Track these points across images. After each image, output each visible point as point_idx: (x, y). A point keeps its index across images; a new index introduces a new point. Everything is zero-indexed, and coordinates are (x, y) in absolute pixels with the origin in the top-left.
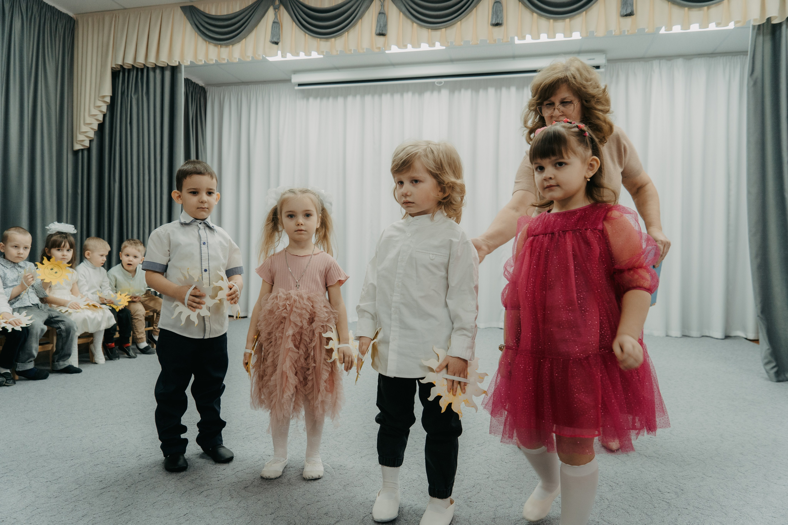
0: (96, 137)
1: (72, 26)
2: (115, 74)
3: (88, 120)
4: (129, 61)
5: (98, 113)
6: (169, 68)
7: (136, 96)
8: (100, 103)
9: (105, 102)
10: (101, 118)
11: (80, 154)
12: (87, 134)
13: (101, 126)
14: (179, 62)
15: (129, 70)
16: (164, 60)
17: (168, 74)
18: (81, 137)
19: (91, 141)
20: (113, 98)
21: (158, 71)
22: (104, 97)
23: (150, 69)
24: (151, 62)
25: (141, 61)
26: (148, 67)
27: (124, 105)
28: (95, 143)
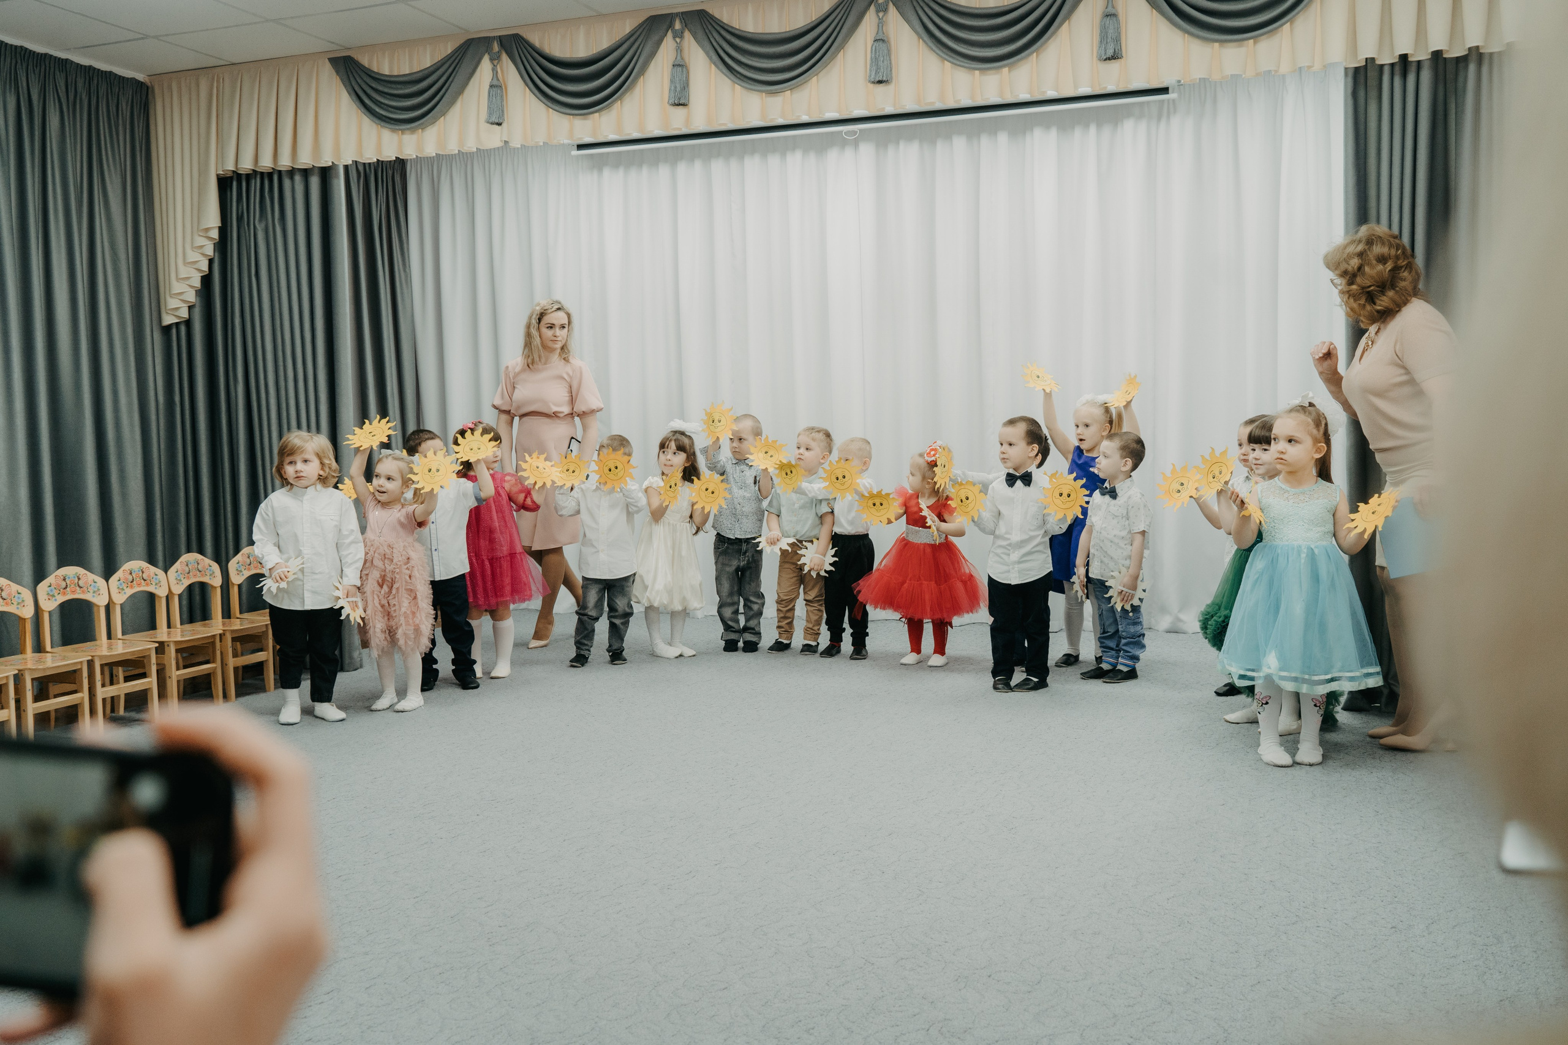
0: (198, 299)
1: (144, 98)
2: (224, 183)
3: (184, 271)
4: (247, 165)
5: (200, 258)
6: (316, 171)
7: (263, 225)
8: (201, 241)
9: (210, 238)
10: (205, 267)
11: (174, 331)
12: (182, 297)
13: (207, 280)
14: (333, 162)
15: (248, 176)
16: (305, 160)
17: (315, 182)
18: (172, 303)
19: (190, 308)
20: (223, 230)
21: (298, 178)
22: (207, 230)
23: (283, 173)
24: (285, 163)
25: (266, 163)
26: (280, 172)
27: (243, 242)
28: (198, 311)
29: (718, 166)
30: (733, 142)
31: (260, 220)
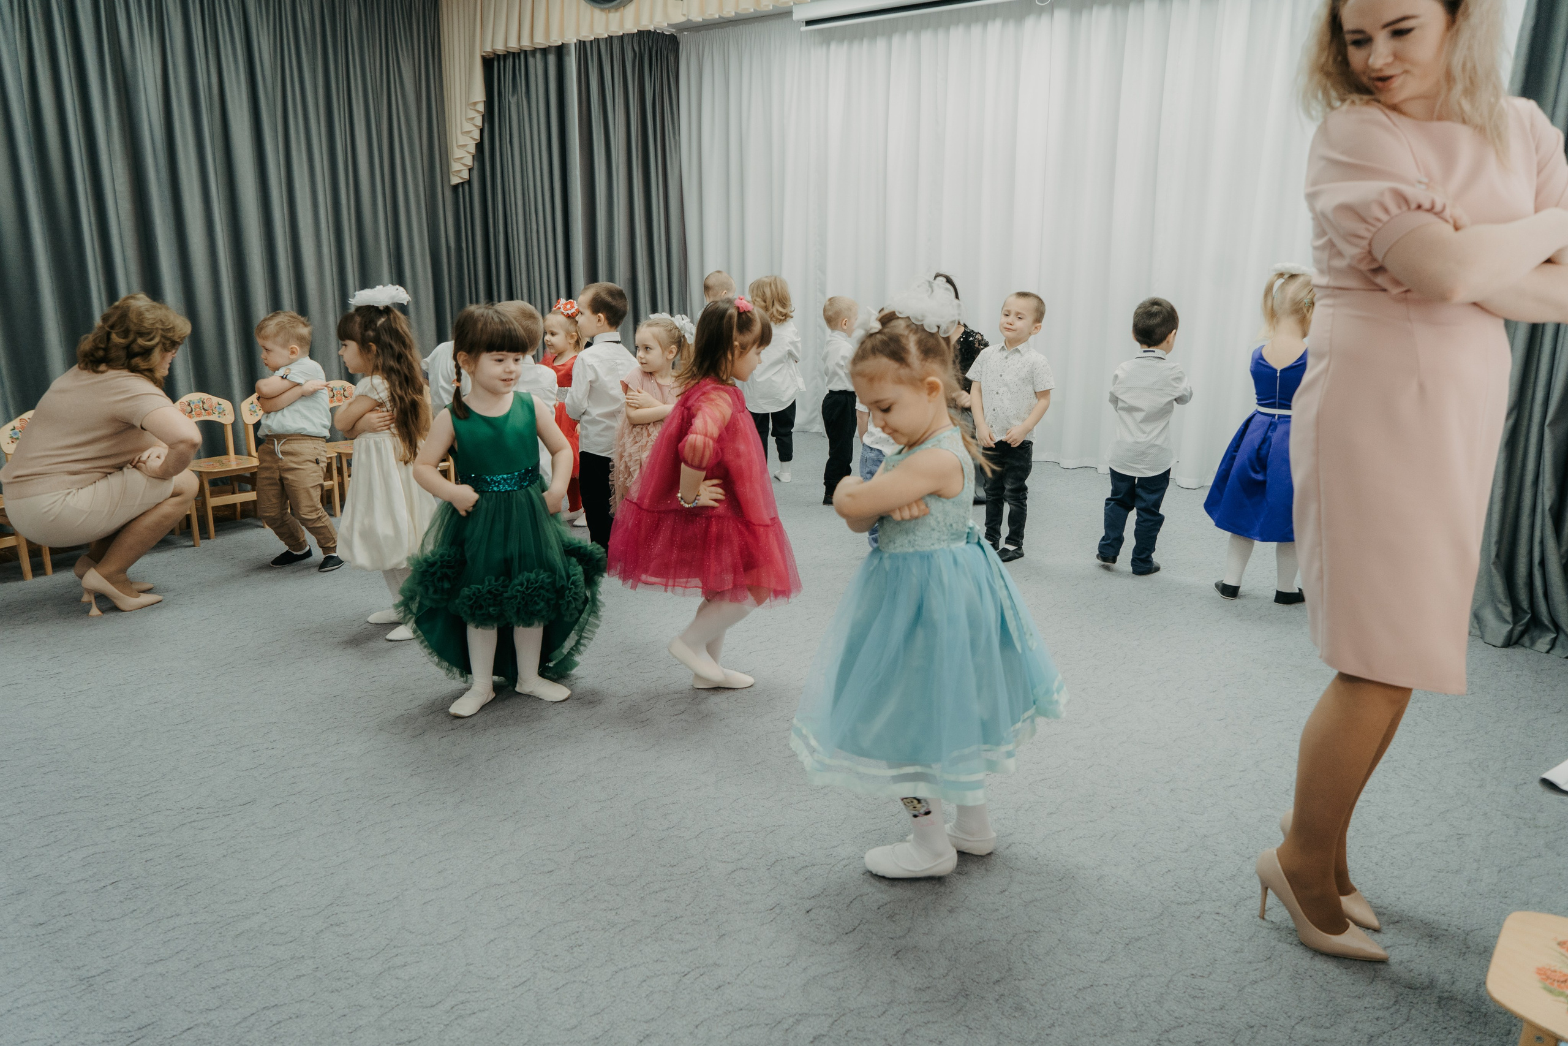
0: (475, 163)
2: (488, 63)
3: (462, 140)
4: (500, 48)
5: (473, 128)
6: (553, 49)
7: (515, 98)
8: (472, 114)
9: (479, 112)
10: (477, 136)
11: (461, 189)
12: (462, 162)
13: (480, 146)
14: (562, 42)
15: (505, 56)
16: (540, 41)
17: (552, 59)
18: (456, 166)
19: (470, 170)
21: (538, 56)
22: (475, 104)
23: (528, 52)
24: (526, 44)
25: (513, 45)
26: (526, 51)
27: (502, 114)
28: (475, 173)
29: (926, 37)
30: (942, 12)
31: (513, 95)
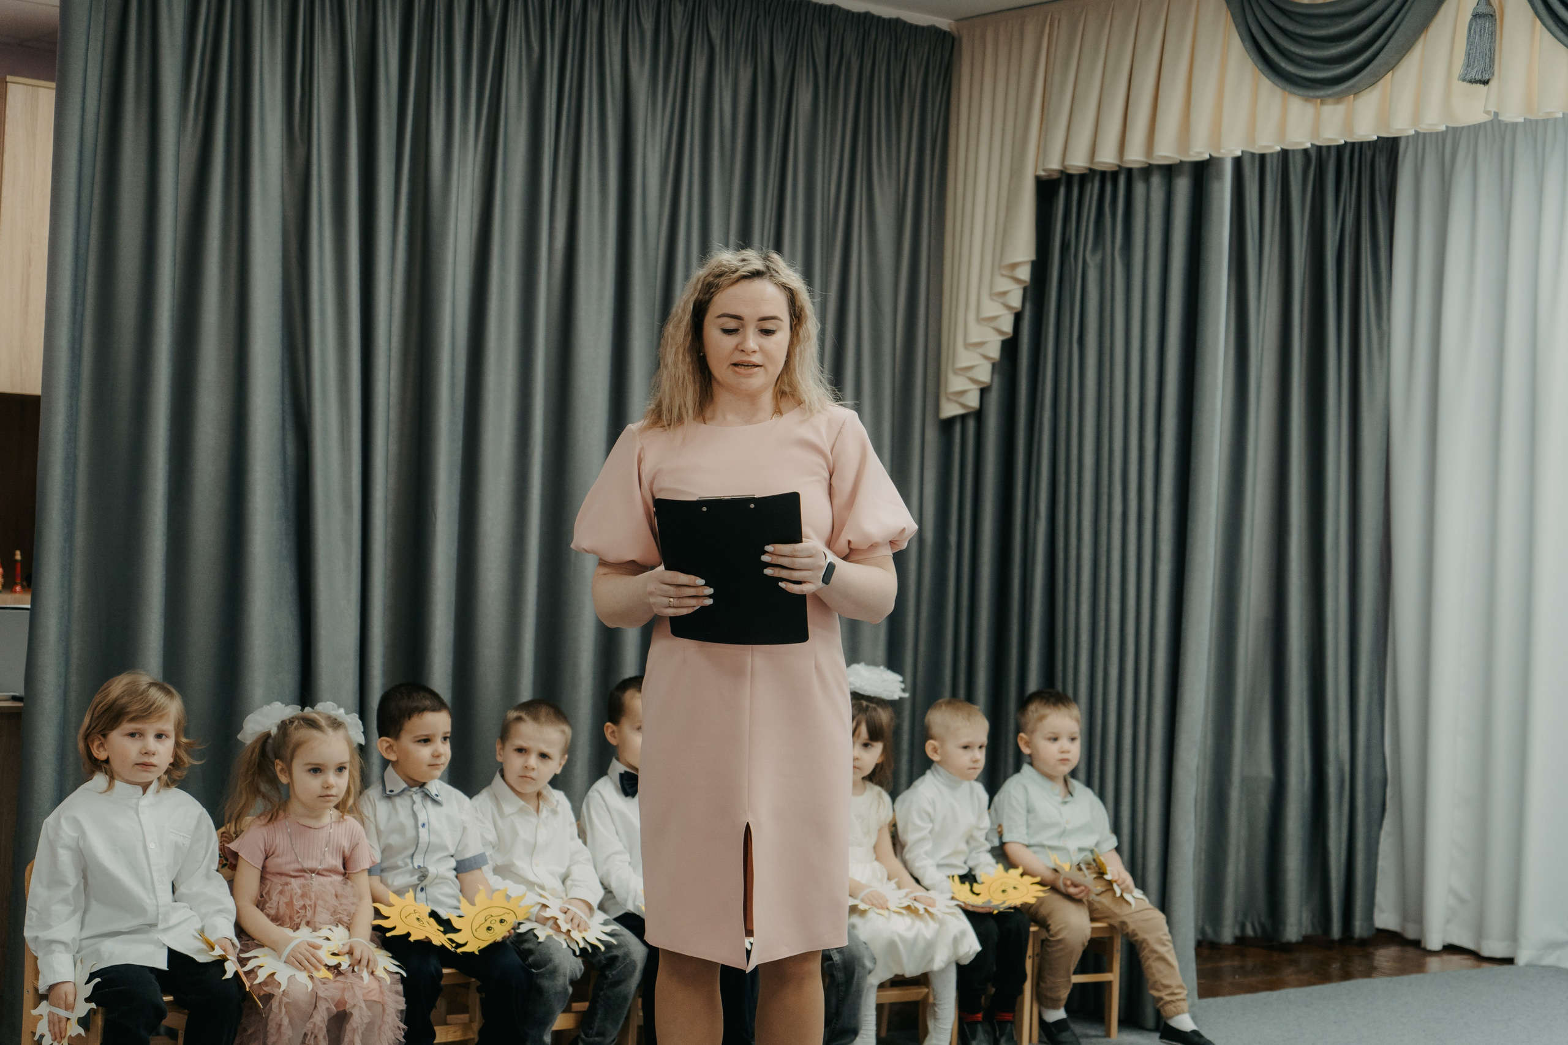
0: (996, 378)
1: (947, 56)
2: (1047, 190)
3: (976, 333)
4: (1078, 162)
5: (1001, 311)
6: (1187, 169)
7: (1098, 257)
8: (1004, 284)
9: (1018, 281)
10: (1007, 326)
11: (958, 428)
12: (971, 374)
13: (1010, 347)
14: (1210, 155)
15: (1082, 179)
16: (1166, 152)
17: (1183, 186)
18: (956, 383)
19: (984, 391)
20: (1040, 267)
21: (1156, 180)
22: (1014, 266)
23: (1135, 174)
24: (1135, 157)
25: (1107, 158)
26: (1130, 171)
27: (1067, 286)
28: (994, 397)
31: (1094, 250)
